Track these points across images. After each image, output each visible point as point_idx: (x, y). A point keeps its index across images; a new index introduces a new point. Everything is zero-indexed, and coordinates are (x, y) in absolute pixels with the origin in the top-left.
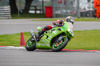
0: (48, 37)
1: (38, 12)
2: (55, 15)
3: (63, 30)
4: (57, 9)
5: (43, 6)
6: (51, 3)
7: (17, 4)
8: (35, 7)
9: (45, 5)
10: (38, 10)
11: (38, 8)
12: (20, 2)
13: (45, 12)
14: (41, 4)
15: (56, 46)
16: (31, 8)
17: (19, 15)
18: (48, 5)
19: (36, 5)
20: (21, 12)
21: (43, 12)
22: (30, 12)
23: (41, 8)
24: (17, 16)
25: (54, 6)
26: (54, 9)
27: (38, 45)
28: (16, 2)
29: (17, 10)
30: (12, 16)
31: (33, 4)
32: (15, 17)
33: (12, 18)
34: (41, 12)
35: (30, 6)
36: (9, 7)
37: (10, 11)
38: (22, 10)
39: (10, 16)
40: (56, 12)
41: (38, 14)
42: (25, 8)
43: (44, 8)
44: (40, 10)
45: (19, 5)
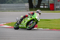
0: (25, 21)
1: (45, 7)
2: (56, 9)
3: (33, 18)
4: (57, 5)
5: (48, 3)
6: (53, 2)
7: (33, 2)
8: (44, 4)
9: (50, 2)
10: (45, 6)
11: (45, 5)
12: (35, 1)
13: (49, 7)
14: (48, 2)
15: (29, 27)
16: (41, 5)
17: (34, 9)
18: (51, 3)
19: (44, 3)
20: (36, 7)
21: (48, 7)
22: (41, 7)
23: (48, 5)
24: (33, 10)
25: (55, 3)
26: (55, 5)
27: (20, 26)
28: (32, 1)
29: (33, 6)
30: (30, 9)
31: (43, 2)
32: (31, 10)
33: (30, 11)
34: (47, 7)
35: (41, 3)
36: (28, 4)
37: (29, 6)
38: (36, 6)
39: (28, 9)
40: (57, 7)
41: (45, 8)
42: (38, 4)
43: (49, 5)
44: (47, 6)
45: (34, 3)
